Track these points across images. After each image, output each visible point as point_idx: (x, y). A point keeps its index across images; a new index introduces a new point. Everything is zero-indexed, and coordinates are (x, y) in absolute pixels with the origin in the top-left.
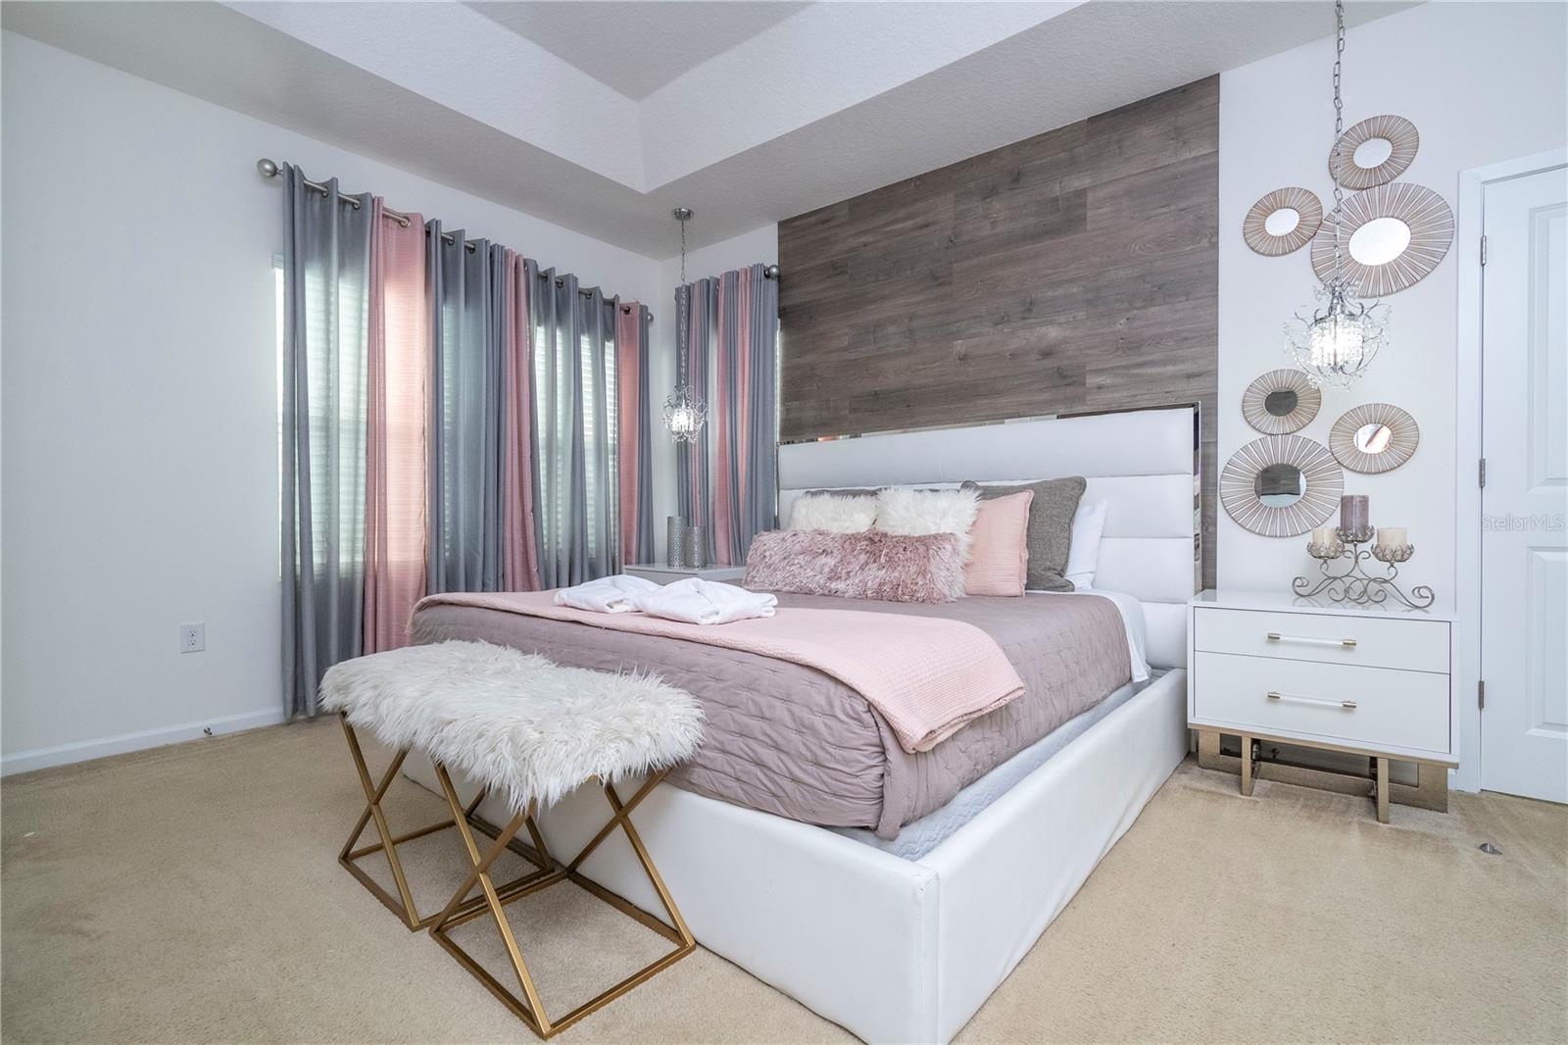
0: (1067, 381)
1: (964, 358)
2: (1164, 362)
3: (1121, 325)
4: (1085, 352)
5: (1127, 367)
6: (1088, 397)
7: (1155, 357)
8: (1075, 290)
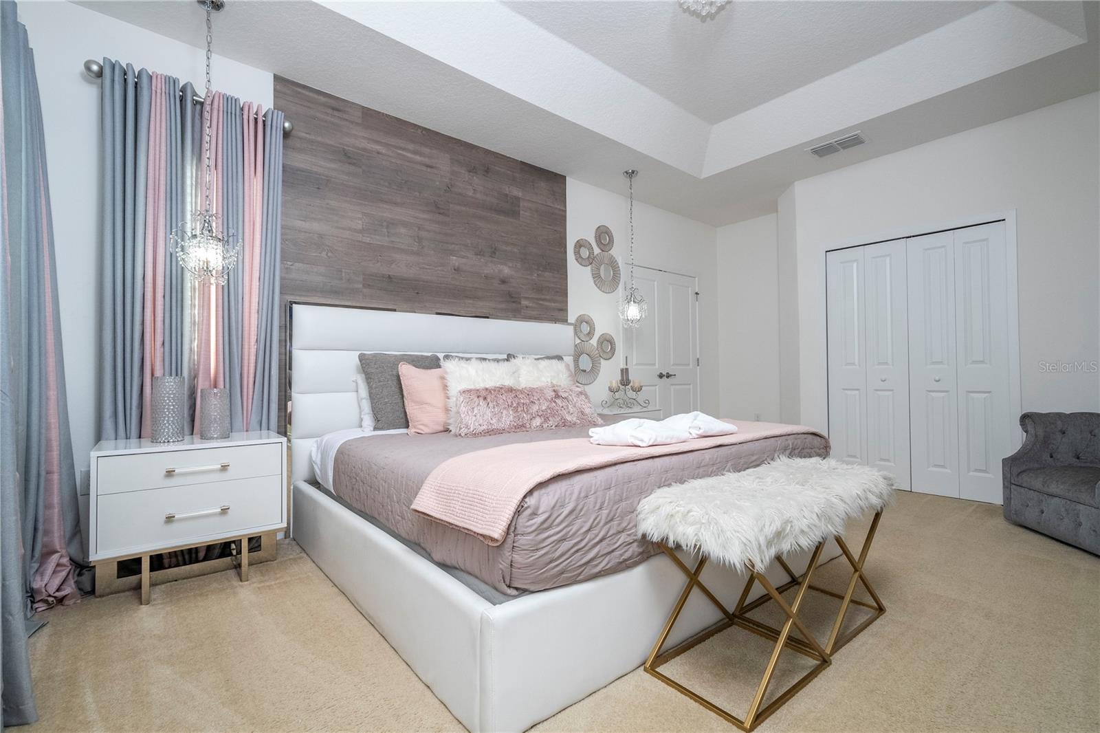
0: (513, 300)
1: (457, 270)
2: (549, 301)
3: (535, 277)
4: (521, 286)
5: (537, 299)
6: (523, 311)
7: (548, 297)
8: (516, 250)
